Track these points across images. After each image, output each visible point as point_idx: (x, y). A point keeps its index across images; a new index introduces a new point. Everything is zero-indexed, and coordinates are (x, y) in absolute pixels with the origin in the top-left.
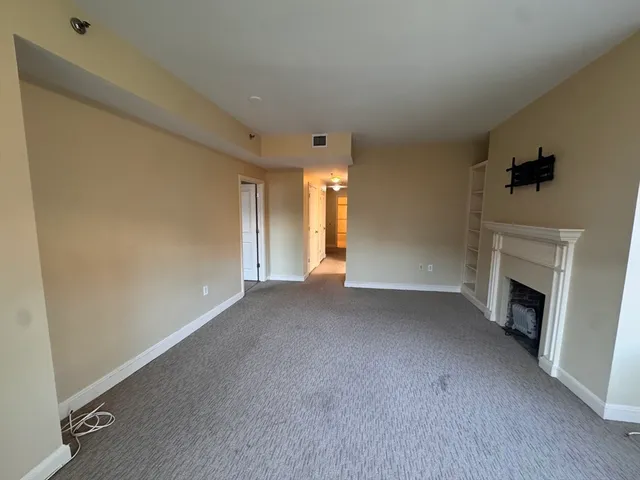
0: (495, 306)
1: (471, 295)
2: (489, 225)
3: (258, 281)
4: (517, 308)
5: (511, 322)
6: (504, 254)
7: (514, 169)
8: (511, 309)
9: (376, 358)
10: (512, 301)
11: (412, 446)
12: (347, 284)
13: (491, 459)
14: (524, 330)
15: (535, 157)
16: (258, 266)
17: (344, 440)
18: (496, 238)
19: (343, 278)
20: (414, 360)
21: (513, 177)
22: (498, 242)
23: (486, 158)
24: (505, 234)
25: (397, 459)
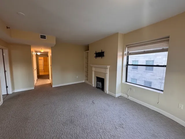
0: (94, 83)
1: (87, 82)
2: (91, 65)
3: (7, 94)
4: (98, 82)
5: (97, 86)
6: (95, 71)
7: (96, 53)
8: (97, 83)
9: (76, 104)
10: (97, 81)
11: (96, 118)
12: (53, 86)
13: (108, 112)
14: (100, 87)
15: (101, 51)
16: (7, 87)
17: (82, 127)
18: (93, 68)
19: (51, 85)
20: (85, 100)
21: (96, 55)
22: (94, 69)
23: (89, 50)
24: (95, 67)
25: (95, 122)
